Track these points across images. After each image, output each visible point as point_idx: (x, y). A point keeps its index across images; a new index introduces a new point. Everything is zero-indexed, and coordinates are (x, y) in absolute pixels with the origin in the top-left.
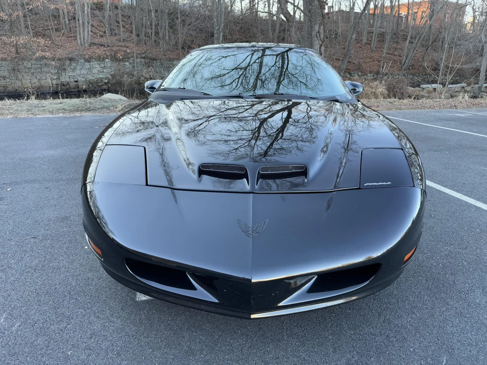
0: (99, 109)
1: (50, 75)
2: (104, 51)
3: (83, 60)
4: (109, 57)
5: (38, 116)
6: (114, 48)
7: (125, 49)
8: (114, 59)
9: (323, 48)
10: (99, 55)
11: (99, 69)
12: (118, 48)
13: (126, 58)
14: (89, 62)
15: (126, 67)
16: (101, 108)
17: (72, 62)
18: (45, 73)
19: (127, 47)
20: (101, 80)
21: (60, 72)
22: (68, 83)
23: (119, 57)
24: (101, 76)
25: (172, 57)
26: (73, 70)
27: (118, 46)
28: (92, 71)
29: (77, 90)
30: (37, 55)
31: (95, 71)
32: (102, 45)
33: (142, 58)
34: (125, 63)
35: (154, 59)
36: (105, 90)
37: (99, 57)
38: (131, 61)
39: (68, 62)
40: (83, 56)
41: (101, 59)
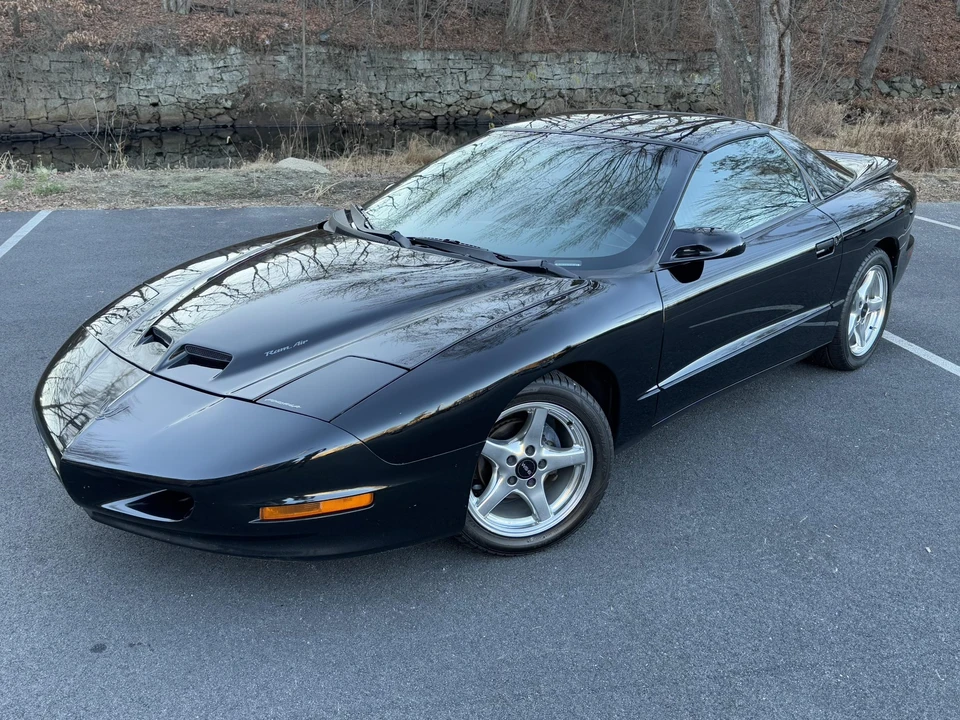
0: (276, 193)
1: (93, 87)
2: (225, 25)
3: (174, 50)
4: (239, 41)
5: (157, 207)
6: (252, 19)
7: (277, 19)
8: (251, 46)
9: (787, 40)
10: (214, 35)
11: (211, 72)
12: (261, 17)
13: (281, 43)
14: (188, 54)
15: (280, 66)
16: (282, 193)
17: (147, 55)
18: (79, 84)
19: (284, 15)
20: (217, 102)
21: (116, 80)
22: (135, 108)
23: (263, 41)
24: (216, 91)
25: (398, 40)
26: (149, 76)
27: (262, 12)
28: (194, 77)
29: (155, 126)
30: (69, 38)
31: (201, 78)
32: (221, 10)
33: (321, 43)
34: (277, 58)
35: (352, 47)
36: (225, 127)
37: (214, 42)
38: (293, 53)
39: (136, 56)
40: (171, 41)
41: (217, 47)
